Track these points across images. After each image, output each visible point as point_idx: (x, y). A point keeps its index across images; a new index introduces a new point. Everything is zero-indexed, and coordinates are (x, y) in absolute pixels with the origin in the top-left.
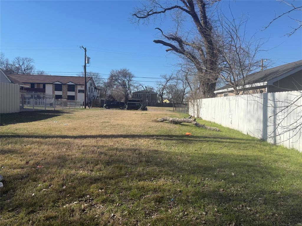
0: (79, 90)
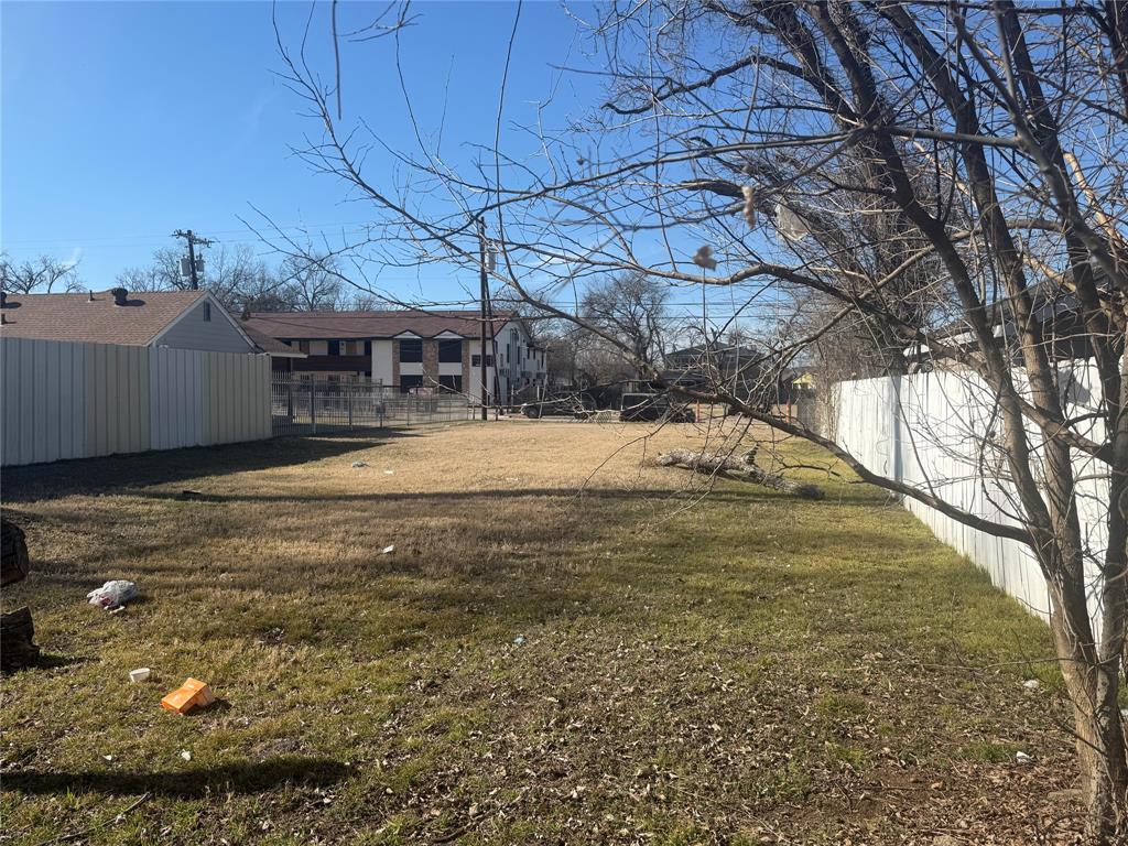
0: (473, 356)
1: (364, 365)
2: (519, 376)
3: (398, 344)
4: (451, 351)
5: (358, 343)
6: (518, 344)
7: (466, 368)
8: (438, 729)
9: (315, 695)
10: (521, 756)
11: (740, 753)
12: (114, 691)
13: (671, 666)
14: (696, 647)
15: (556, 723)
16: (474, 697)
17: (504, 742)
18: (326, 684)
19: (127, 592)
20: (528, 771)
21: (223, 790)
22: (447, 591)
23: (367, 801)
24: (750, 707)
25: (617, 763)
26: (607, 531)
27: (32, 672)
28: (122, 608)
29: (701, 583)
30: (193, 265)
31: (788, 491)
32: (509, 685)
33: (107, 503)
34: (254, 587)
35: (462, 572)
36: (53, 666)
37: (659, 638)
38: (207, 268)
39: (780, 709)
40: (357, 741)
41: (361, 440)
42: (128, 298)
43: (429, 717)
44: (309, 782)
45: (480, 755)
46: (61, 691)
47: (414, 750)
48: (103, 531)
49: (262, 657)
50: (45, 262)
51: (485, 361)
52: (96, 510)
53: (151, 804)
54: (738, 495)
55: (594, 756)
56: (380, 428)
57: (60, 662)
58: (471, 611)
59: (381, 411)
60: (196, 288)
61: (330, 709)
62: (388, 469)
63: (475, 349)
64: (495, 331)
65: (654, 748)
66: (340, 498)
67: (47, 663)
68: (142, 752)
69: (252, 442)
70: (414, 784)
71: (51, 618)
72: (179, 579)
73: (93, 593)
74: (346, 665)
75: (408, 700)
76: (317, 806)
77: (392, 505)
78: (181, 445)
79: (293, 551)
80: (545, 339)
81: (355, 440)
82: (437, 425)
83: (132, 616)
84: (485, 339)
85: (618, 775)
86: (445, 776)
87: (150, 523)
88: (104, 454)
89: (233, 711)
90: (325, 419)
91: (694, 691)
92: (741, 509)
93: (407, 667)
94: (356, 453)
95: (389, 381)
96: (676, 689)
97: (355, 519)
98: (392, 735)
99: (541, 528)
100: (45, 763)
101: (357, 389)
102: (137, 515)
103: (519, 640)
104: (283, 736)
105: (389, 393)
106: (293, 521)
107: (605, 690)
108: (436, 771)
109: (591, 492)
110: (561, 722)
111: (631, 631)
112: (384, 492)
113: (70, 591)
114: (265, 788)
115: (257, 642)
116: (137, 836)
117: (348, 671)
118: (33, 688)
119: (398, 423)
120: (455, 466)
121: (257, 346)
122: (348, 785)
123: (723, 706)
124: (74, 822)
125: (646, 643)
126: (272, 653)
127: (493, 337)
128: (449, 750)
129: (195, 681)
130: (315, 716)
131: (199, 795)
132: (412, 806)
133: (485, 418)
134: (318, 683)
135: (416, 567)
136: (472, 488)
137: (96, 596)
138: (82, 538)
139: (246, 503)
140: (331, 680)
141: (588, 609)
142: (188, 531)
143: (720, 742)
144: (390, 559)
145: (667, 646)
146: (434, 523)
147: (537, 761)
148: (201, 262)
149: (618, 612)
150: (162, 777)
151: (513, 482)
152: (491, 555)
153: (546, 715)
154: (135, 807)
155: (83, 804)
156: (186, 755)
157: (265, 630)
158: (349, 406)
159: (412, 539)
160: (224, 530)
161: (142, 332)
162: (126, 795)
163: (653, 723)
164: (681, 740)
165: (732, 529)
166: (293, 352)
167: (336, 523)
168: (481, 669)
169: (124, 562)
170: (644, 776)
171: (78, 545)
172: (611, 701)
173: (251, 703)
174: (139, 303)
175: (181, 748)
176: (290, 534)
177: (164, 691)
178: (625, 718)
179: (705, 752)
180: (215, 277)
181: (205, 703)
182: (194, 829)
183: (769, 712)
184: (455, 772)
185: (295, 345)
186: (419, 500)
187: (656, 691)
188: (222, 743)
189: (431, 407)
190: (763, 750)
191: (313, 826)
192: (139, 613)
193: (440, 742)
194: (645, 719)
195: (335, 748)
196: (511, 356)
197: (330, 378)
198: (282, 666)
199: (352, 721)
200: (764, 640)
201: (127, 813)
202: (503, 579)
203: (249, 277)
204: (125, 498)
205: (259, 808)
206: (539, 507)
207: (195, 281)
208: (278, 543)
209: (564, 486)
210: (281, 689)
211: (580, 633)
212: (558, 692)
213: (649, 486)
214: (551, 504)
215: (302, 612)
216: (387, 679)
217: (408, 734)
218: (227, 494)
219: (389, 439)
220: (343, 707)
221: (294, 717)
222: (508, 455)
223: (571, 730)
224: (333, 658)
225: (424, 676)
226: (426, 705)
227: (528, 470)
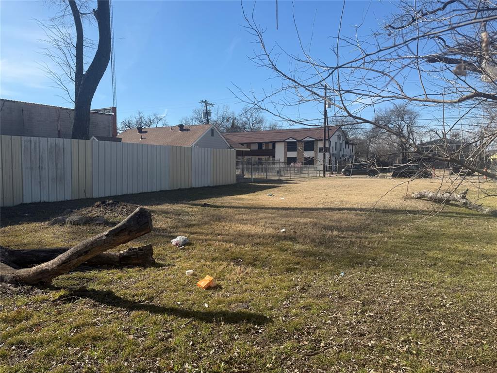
0: (320, 148)
1: (272, 153)
2: (341, 156)
3: (286, 144)
4: (309, 146)
5: (270, 144)
6: (341, 142)
7: (316, 154)
8: (306, 308)
9: (255, 287)
10: (344, 324)
11: (456, 337)
12: (181, 278)
13: (419, 293)
14: (432, 285)
15: (361, 312)
16: (322, 296)
17: (336, 317)
18: (259, 283)
19: (185, 241)
20: (347, 331)
21: (220, 321)
22: (308, 250)
23: (277, 334)
24: (462, 316)
25: (391, 334)
27: (152, 268)
28: (183, 247)
29: (436, 256)
30: (207, 114)
31: (485, 213)
32: (338, 293)
33: (177, 207)
34: (231, 242)
35: (315, 242)
36: (159, 267)
37: (413, 279)
38: (212, 115)
39: (479, 319)
40: (272, 308)
41: (271, 185)
42: (184, 128)
43: (302, 302)
44: (253, 322)
45: (325, 321)
46: (162, 276)
47: (296, 315)
48: (176, 217)
49: (234, 270)
50: (155, 115)
51: (325, 150)
52: (174, 209)
53: (194, 323)
54: (456, 214)
55: (379, 329)
56: (279, 180)
57: (162, 265)
58: (319, 259)
59: (279, 172)
60: (208, 123)
61: (261, 294)
62: (282, 197)
63: (320, 145)
64: (330, 136)
65: (410, 329)
66: (263, 208)
67: (158, 266)
68: (190, 302)
69: (228, 185)
70: (296, 329)
72: (203, 237)
73: (173, 241)
74: (267, 276)
75: (293, 294)
76: (256, 332)
77: (284, 212)
78: (203, 186)
79: (245, 229)
80: (354, 139)
81: (269, 185)
82: (303, 179)
83: (186, 250)
84: (325, 140)
85: (392, 339)
86: (311, 328)
87: (192, 215)
88: (176, 189)
89: (223, 290)
90: (257, 176)
91: (431, 306)
92: (458, 221)
93: (292, 280)
94: (269, 190)
95: (282, 160)
96: (421, 304)
97: (269, 217)
98: (286, 308)
99: (352, 225)
100: (157, 302)
101: (269, 163)
102: (188, 212)
103: (342, 274)
104: (242, 302)
105: (282, 165)
106: (245, 217)
107: (385, 300)
108: (306, 325)
110: (363, 312)
111: (397, 275)
112: (281, 206)
113: (165, 239)
114: (236, 322)
115: (232, 264)
116: (189, 334)
117: (267, 279)
118: (153, 274)
119: (286, 178)
120: (311, 197)
121: (231, 146)
122: (269, 326)
123: (447, 314)
124: (167, 325)
125: (406, 281)
126: (238, 269)
127: (329, 139)
128: (311, 318)
129: (209, 277)
130: (255, 296)
131: (211, 322)
132: (296, 338)
133: (324, 176)
134: (256, 282)
135: (295, 238)
136: (319, 206)
137: (174, 241)
138: (169, 220)
139: (227, 209)
140: (261, 282)
141: (376, 263)
142: (206, 219)
143: (445, 331)
144: (284, 234)
145: (416, 284)
146: (302, 220)
147: (352, 327)
148: (210, 113)
150: (198, 313)
151: (337, 204)
152: (328, 236)
153: (356, 308)
154: (188, 323)
155: (171, 319)
156: (206, 305)
157: (235, 259)
158: (266, 170)
159: (293, 227)
160: (219, 219)
161: (189, 141)
162: (185, 318)
163: (410, 318)
164: (424, 327)
165: (453, 230)
166: (245, 148)
167: (262, 219)
168: (325, 285)
169: (183, 229)
170: (405, 341)
171: (167, 222)
172: (388, 306)
173: (230, 287)
174: (188, 130)
175: (204, 302)
176: (244, 222)
177: (198, 280)
178: (395, 314)
179: (437, 334)
180: (215, 119)
181: (213, 286)
182: (209, 334)
183: (473, 320)
184: (314, 327)
185: (245, 145)
186: (295, 210)
187: (411, 303)
188: (219, 302)
189: (300, 171)
190: (469, 337)
191: (255, 340)
192: (189, 249)
193: (307, 313)
194: (405, 316)
195: (263, 310)
196: (337, 146)
197: (259, 159)
198: (242, 274)
199: (270, 300)
200: (470, 285)
201: (185, 325)
202: (334, 247)
204: (183, 205)
205: (233, 330)
206: (351, 216)
207: (208, 121)
208: (239, 225)
209: (363, 207)
210: (241, 283)
211: (372, 274)
212: (361, 299)
213: (408, 208)
214: (357, 215)
215: (249, 253)
216: (284, 284)
217: (293, 308)
218: (220, 205)
219: (283, 185)
220: (266, 293)
221: (247, 295)
222: (335, 192)
223: (368, 316)
224: (262, 273)
225: (300, 285)
226: (301, 297)
227: (345, 199)
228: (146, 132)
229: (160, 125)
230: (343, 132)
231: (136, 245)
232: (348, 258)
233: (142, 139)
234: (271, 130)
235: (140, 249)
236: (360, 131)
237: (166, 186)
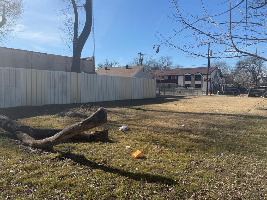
0: (204, 79)
1: (176, 81)
2: (217, 84)
3: (185, 76)
4: (198, 78)
5: (175, 76)
6: (217, 76)
7: (202, 82)
8: (200, 176)
9: (166, 160)
12: (123, 150)
15: (237, 182)
16: (210, 169)
17: (220, 184)
18: (169, 157)
19: (126, 128)
20: (228, 195)
21: (145, 180)
22: (199, 138)
23: (181, 192)
26: (248, 127)
27: (108, 143)
28: (125, 132)
30: (141, 60)
32: (220, 167)
33: (123, 109)
34: (152, 131)
35: (203, 134)
36: (111, 143)
38: (144, 61)
40: (177, 175)
41: (175, 99)
42: (129, 67)
43: (197, 172)
44: (165, 183)
45: (213, 186)
46: (112, 148)
47: (193, 181)
49: (154, 147)
50: (114, 61)
51: (207, 80)
52: (121, 111)
53: (129, 180)
56: (180, 96)
57: (113, 142)
58: (207, 145)
59: (180, 92)
61: (170, 164)
62: (182, 106)
63: (205, 77)
64: (211, 72)
66: (171, 112)
67: (111, 142)
68: (127, 166)
69: (151, 98)
70: (194, 191)
71: (112, 132)
72: (136, 127)
74: (174, 153)
75: (191, 166)
76: (168, 190)
77: (183, 115)
78: (137, 99)
79: (160, 123)
80: (225, 74)
82: (194, 96)
84: (208, 74)
86: (203, 190)
88: (123, 99)
89: (147, 160)
90: (167, 94)
93: (190, 156)
94: (174, 102)
95: (182, 85)
97: (174, 118)
98: (187, 175)
100: (108, 165)
101: (174, 87)
102: (129, 112)
104: (159, 169)
105: (182, 88)
106: (161, 117)
107: (253, 175)
108: (200, 188)
109: (241, 116)
110: (238, 182)
111: (260, 158)
112: (181, 111)
113: (115, 127)
114: (155, 182)
115: (153, 144)
116: (126, 187)
117: (174, 155)
118: (108, 147)
119: (184, 95)
120: (200, 106)
121: (153, 77)
122: (176, 186)
124: (113, 180)
126: (156, 147)
128: (203, 183)
129: (139, 151)
130: (167, 165)
131: (139, 180)
132: (194, 197)
134: (167, 157)
135: (191, 131)
136: (205, 112)
137: (120, 128)
138: (118, 116)
139: (150, 111)
140: (170, 156)
141: (244, 149)
142: (139, 117)
144: (184, 128)
146: (195, 120)
147: (231, 193)
148: (143, 59)
149: (255, 152)
150: (131, 173)
151: (216, 111)
152: (211, 130)
153: (233, 179)
154: (125, 180)
155: (115, 176)
156: (137, 169)
157: (154, 141)
158: (173, 91)
159: (189, 124)
160: (146, 117)
161: (131, 74)
162: (124, 176)
166: (161, 78)
167: (170, 118)
168: (211, 161)
169: (126, 122)
171: (118, 118)
172: (255, 179)
173: (151, 159)
174: (130, 68)
175: (136, 167)
176: (159, 119)
177: (132, 152)
178: (261, 185)
180: (145, 63)
181: (141, 157)
182: (138, 189)
185: (161, 77)
186: (190, 114)
188: (145, 168)
189: (192, 92)
191: (166, 196)
192: (128, 133)
193: (200, 180)
195: (172, 175)
196: (215, 79)
197: (169, 84)
198: (158, 151)
199: (176, 169)
201: (124, 181)
202: (215, 137)
203: (152, 63)
205: (153, 187)
206: (225, 118)
207: (141, 64)
208: (157, 121)
209: (232, 113)
210: (158, 156)
211: (242, 156)
212: (236, 172)
213: (261, 115)
214: (228, 118)
215: (163, 138)
216: (184, 159)
217: (191, 175)
218: (146, 109)
219: (182, 99)
220: (174, 164)
221: (161, 164)
222: (214, 104)
223: (242, 185)
224: (170, 151)
225: (195, 160)
226: (196, 168)
227: (221, 109)
228: (109, 70)
229: (117, 66)
230: (219, 70)
231: (99, 129)
232: (225, 144)
233: (107, 73)
234: (176, 69)
235: (102, 132)
236: (228, 69)
237: (118, 98)
